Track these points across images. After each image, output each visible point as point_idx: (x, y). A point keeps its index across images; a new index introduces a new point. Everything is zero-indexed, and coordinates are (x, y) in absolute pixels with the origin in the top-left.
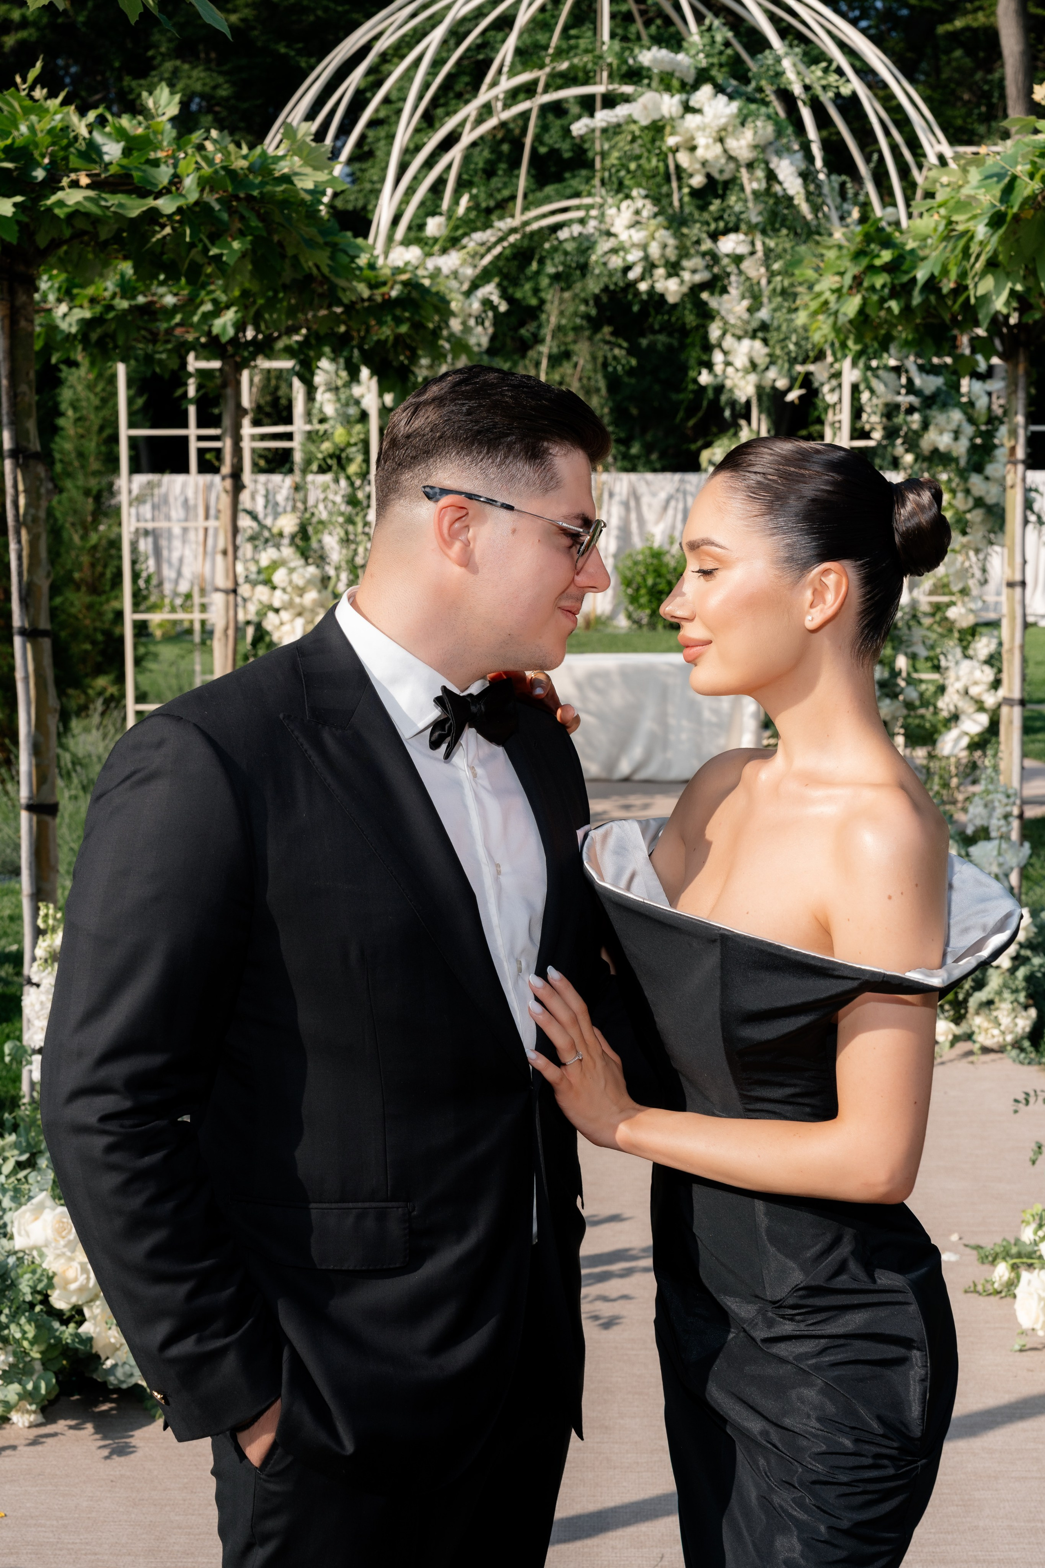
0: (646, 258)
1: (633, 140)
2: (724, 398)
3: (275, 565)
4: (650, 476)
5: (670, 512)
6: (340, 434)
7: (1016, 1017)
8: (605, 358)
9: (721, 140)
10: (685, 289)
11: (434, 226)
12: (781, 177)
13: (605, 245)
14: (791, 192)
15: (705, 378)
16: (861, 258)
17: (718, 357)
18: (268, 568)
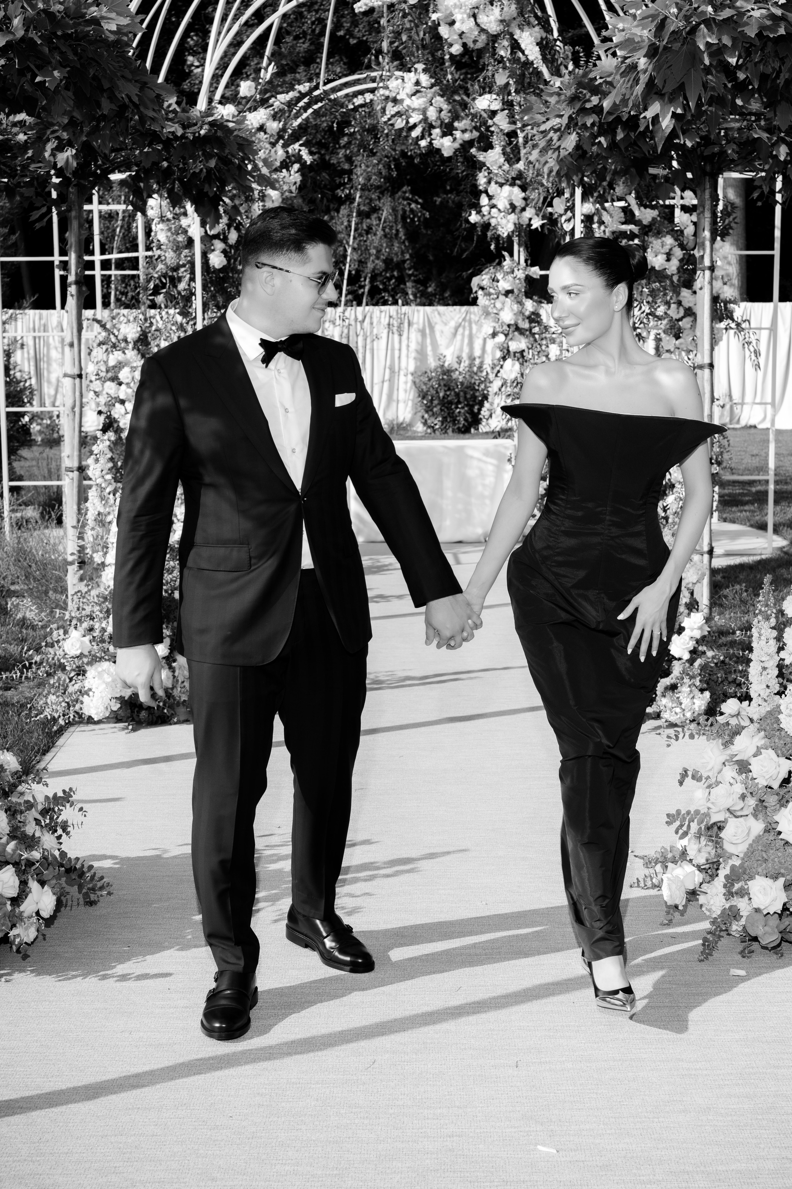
0: (425, 119)
1: (405, 16)
2: (489, 234)
3: (120, 366)
4: (441, 309)
5: (459, 337)
6: (170, 256)
7: (693, 698)
8: (404, 211)
9: (474, 16)
10: (457, 145)
11: (246, 88)
12: (523, 46)
13: (391, 109)
14: (531, 58)
15: (474, 218)
16: (576, 101)
17: (484, 200)
18: (114, 367)
